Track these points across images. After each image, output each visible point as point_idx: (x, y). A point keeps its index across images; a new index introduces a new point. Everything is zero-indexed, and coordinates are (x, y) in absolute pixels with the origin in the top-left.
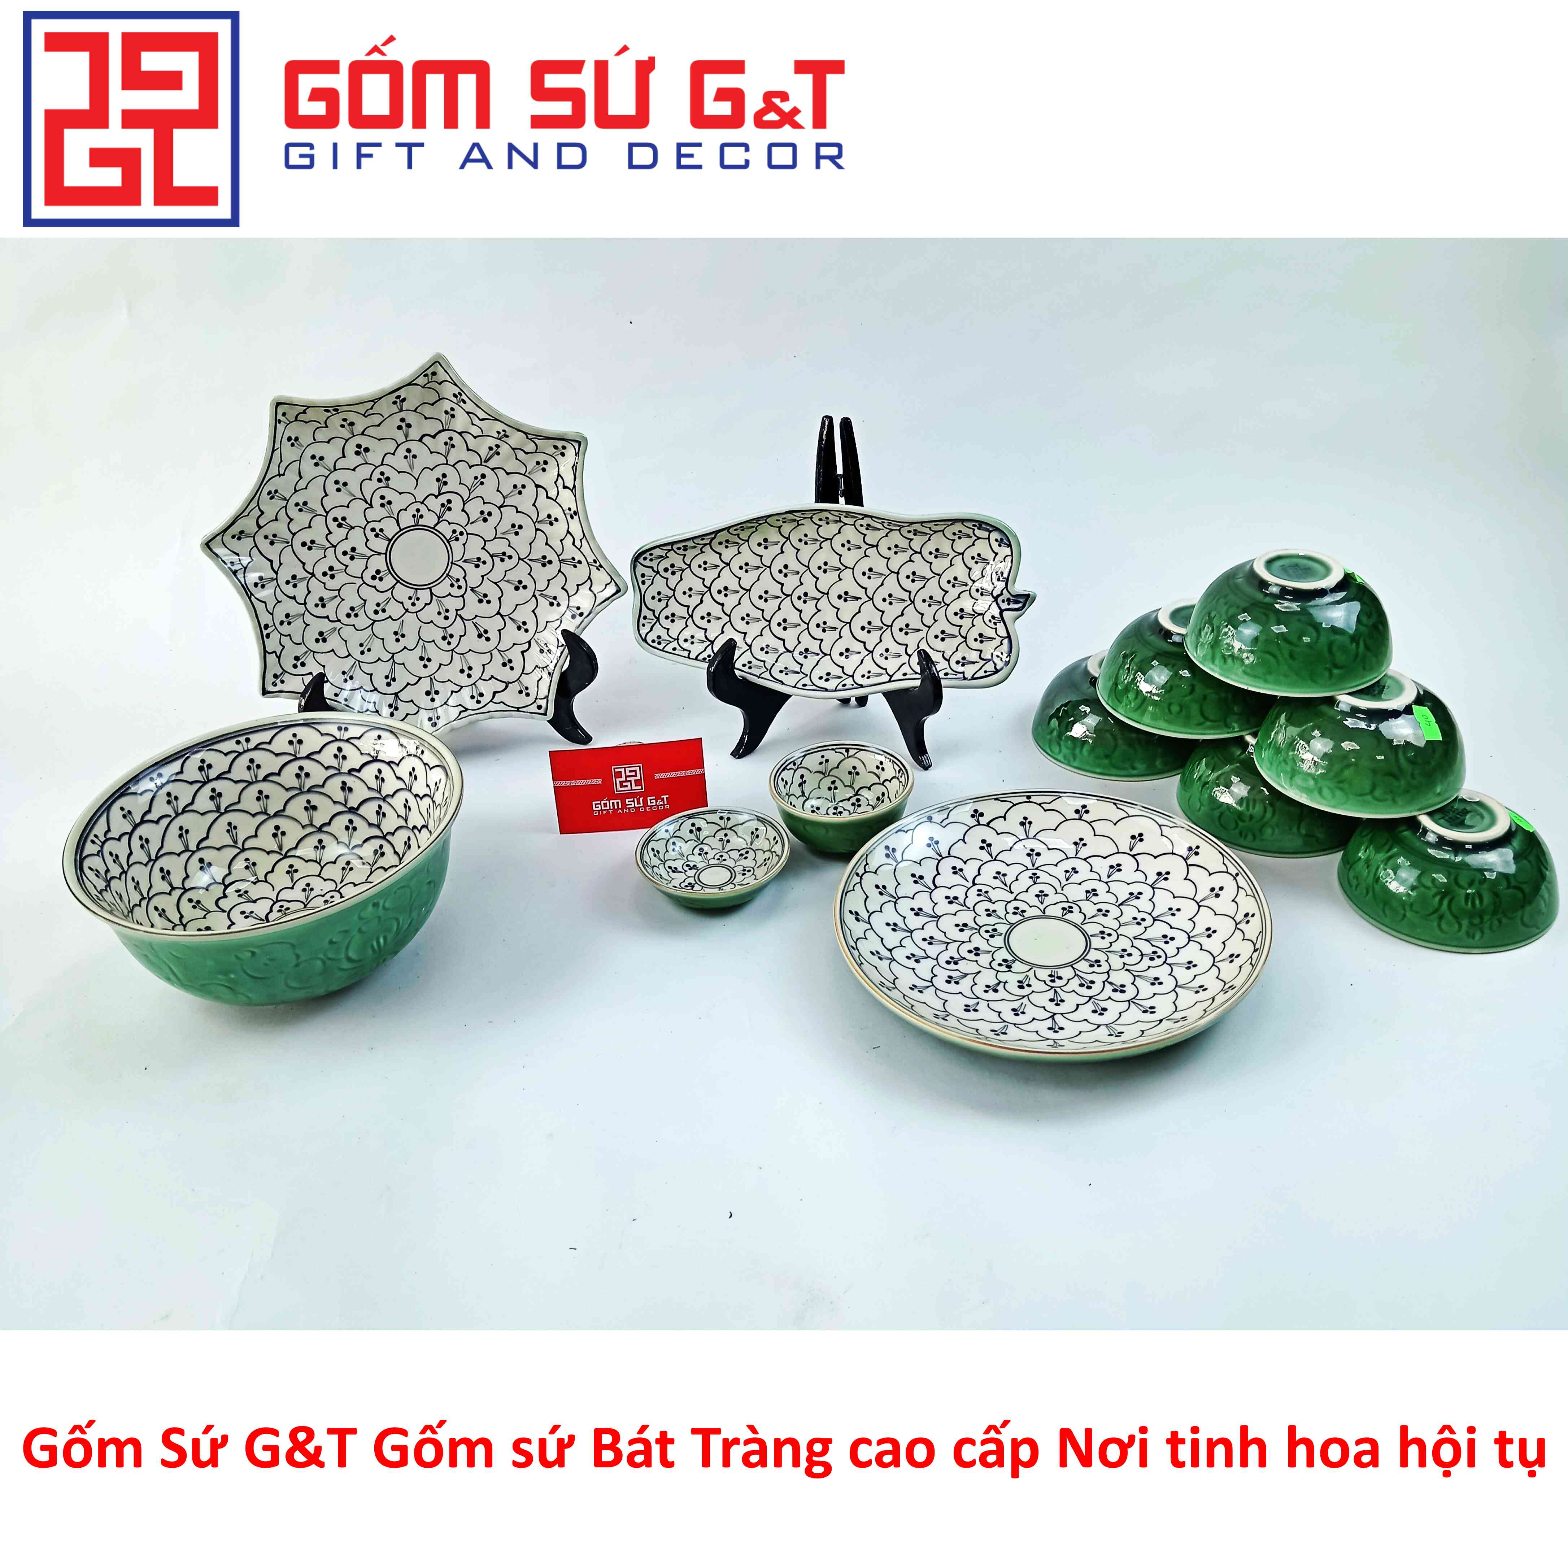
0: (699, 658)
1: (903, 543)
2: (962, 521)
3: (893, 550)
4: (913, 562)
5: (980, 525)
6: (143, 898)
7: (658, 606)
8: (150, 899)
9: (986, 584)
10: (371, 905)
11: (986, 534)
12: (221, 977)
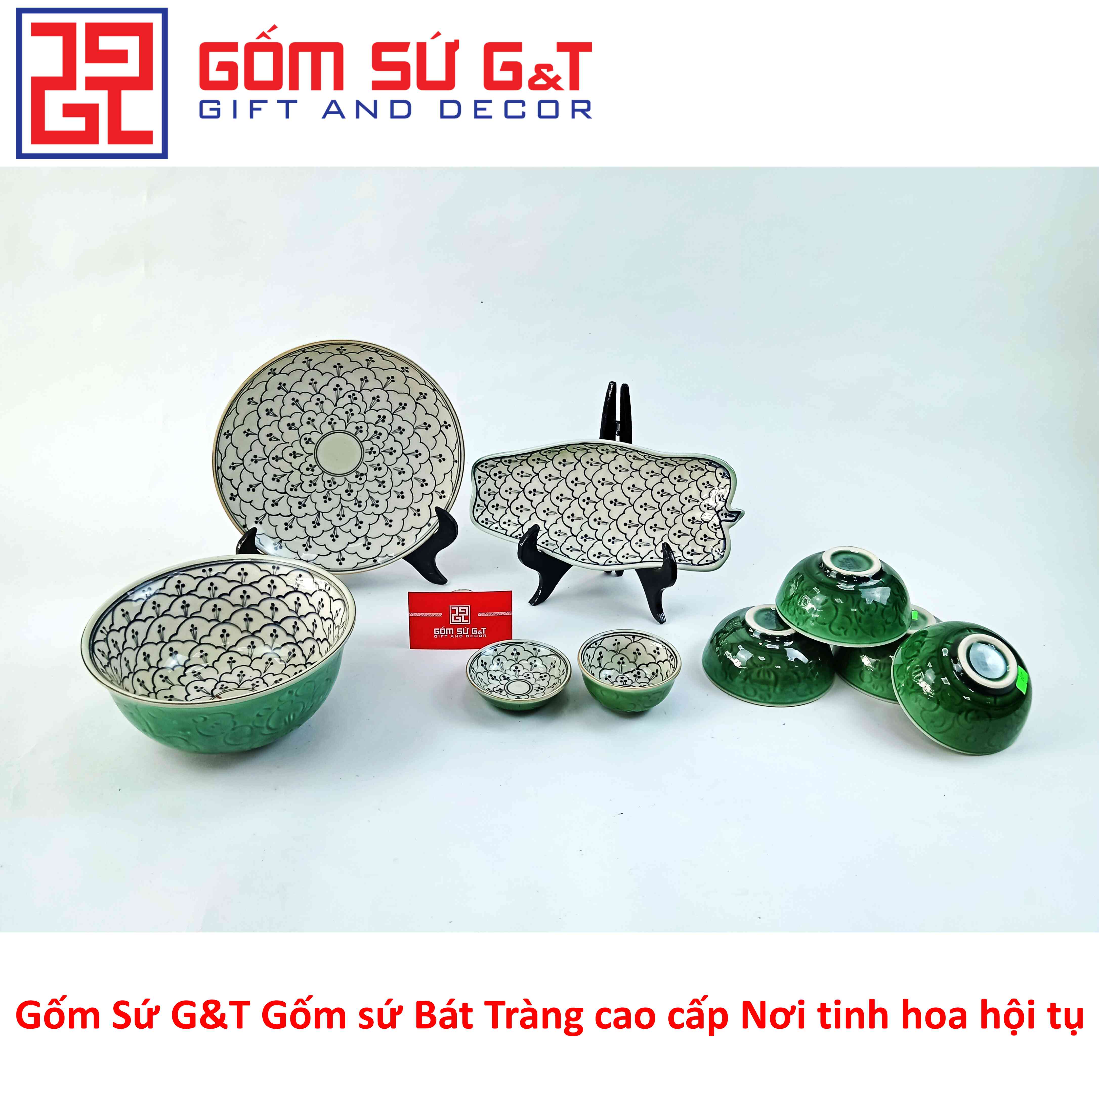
0: (513, 535)
1: (657, 470)
2: (699, 459)
3: (650, 474)
4: (663, 483)
5: (711, 463)
6: (131, 673)
7: (487, 498)
8: (135, 673)
9: (711, 502)
10: (287, 692)
11: (714, 469)
12: (180, 732)
